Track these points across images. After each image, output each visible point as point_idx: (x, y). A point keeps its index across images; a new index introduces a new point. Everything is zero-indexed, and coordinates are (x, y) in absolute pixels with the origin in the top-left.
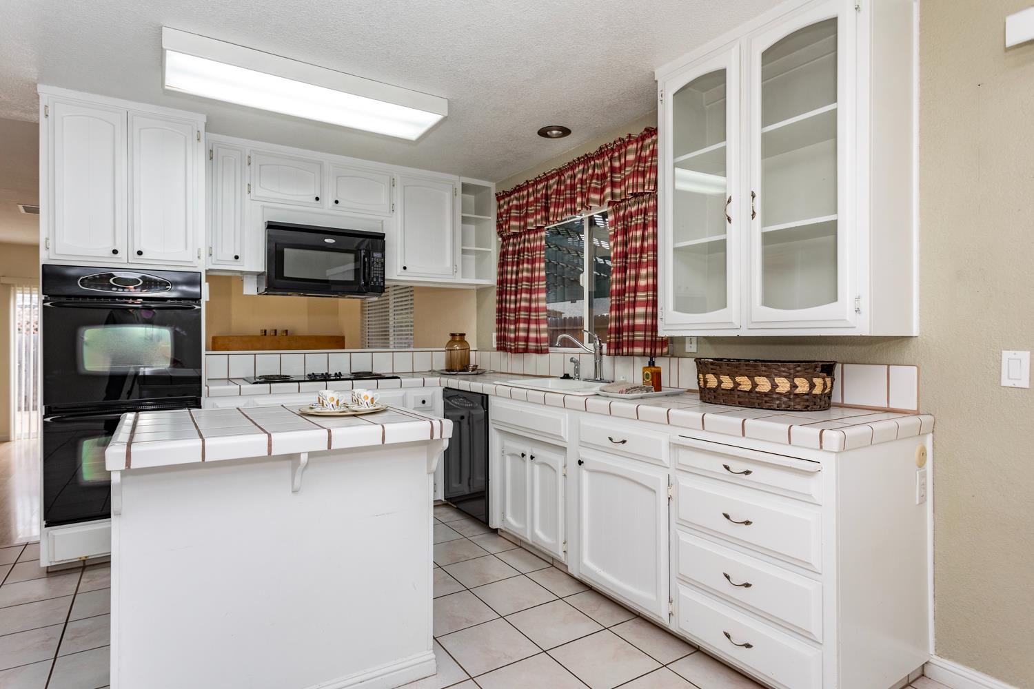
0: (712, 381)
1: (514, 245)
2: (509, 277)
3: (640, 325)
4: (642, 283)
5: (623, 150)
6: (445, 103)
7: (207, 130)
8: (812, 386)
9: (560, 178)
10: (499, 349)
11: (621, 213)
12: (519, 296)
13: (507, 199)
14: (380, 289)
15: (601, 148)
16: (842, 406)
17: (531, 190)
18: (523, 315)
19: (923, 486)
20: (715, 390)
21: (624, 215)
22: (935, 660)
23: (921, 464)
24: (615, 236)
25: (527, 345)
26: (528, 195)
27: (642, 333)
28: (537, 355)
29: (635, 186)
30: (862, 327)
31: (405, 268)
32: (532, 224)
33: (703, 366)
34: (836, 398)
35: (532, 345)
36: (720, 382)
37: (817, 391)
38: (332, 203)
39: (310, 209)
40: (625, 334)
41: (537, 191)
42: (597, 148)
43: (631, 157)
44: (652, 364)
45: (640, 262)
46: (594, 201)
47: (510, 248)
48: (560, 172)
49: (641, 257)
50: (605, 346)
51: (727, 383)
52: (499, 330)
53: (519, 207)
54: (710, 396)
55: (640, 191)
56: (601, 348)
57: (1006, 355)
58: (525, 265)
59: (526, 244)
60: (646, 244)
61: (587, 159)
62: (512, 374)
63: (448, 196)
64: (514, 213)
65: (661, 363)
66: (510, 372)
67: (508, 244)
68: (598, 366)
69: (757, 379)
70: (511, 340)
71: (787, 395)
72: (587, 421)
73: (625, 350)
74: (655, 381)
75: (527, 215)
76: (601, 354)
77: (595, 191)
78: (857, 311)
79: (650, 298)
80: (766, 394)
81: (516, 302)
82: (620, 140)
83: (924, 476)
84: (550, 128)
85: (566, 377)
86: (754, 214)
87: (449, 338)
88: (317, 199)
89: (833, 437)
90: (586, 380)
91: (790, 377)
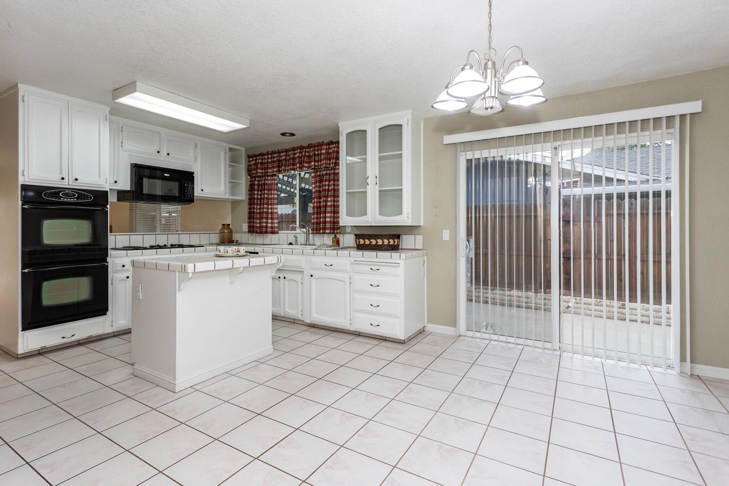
0: (362, 242)
1: (258, 181)
2: (256, 196)
3: (328, 221)
4: (329, 204)
5: (320, 147)
6: (248, 121)
7: (110, 114)
8: (394, 242)
9: (287, 153)
10: (250, 232)
11: (318, 173)
12: (262, 206)
13: (254, 158)
14: (191, 200)
15: (309, 145)
16: (402, 249)
17: (270, 156)
18: (265, 215)
19: (424, 271)
20: (363, 245)
21: (320, 174)
22: (427, 325)
23: (424, 265)
24: (316, 183)
25: (267, 230)
26: (268, 158)
27: (329, 224)
28: (272, 235)
29: (326, 164)
30: (409, 223)
31: (202, 190)
32: (270, 172)
33: (358, 237)
34: (400, 247)
35: (269, 230)
36: (365, 242)
37: (396, 244)
38: (165, 154)
39: (154, 157)
40: (321, 225)
41: (274, 157)
42: (307, 145)
43: (323, 151)
44: (336, 236)
45: (328, 195)
46: (306, 167)
47: (256, 183)
48: (287, 151)
49: (328, 193)
50: (310, 230)
51: (367, 242)
52: (249, 222)
53: (262, 163)
54: (360, 247)
55: (328, 166)
56: (309, 230)
57: (444, 231)
58: (266, 192)
59: (266, 182)
60: (330, 188)
61: (301, 148)
62: (256, 244)
63: (222, 153)
64: (259, 166)
65: (338, 236)
66: (254, 243)
67: (255, 180)
68: (307, 239)
69: (378, 240)
70: (257, 227)
71: (387, 245)
72: (314, 259)
73: (321, 231)
74: (337, 242)
75: (268, 168)
76: (309, 233)
77: (306, 162)
78: (408, 218)
79: (333, 210)
80: (381, 245)
81: (260, 209)
82: (318, 143)
83: (424, 269)
84: (287, 133)
85: (291, 244)
86: (376, 183)
87: (221, 227)
88: (158, 152)
89: (403, 255)
90: (301, 245)
91: (388, 239)
